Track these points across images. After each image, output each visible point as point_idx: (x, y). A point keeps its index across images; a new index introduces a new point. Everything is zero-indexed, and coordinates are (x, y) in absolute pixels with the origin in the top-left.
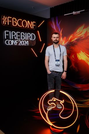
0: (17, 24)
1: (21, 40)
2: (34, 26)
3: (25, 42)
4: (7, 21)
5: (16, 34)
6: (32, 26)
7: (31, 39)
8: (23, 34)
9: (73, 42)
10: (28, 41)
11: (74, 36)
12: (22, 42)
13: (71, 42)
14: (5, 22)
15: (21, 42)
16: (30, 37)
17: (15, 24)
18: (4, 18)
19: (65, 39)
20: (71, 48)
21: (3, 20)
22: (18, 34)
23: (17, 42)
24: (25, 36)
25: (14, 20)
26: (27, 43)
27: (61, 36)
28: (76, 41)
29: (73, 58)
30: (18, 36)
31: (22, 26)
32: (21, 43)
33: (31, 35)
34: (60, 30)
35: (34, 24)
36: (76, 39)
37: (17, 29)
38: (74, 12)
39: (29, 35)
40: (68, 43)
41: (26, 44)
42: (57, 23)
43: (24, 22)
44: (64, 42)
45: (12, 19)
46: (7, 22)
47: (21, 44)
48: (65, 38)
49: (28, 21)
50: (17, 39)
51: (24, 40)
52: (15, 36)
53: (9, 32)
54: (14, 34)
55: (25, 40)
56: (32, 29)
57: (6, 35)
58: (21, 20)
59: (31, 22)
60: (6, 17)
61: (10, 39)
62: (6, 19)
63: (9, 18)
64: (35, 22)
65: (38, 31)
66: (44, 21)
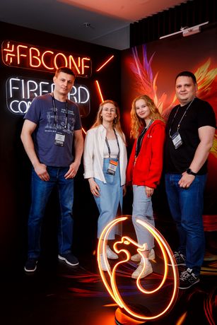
0: (41, 62)
2: (85, 68)
5: (39, 87)
6: (80, 69)
7: (78, 101)
14: (9, 57)
16: (75, 95)
17: (35, 62)
19: (165, 99)
21: (6, 52)
22: (44, 87)
25: (34, 53)
27: (155, 91)
30: (43, 93)
31: (55, 69)
33: (77, 90)
34: (151, 78)
35: (86, 63)
38: (182, 29)
42: (145, 59)
43: (60, 59)
44: (162, 106)
45: (28, 50)
46: (16, 57)
48: (164, 96)
49: (71, 57)
52: (35, 92)
53: (21, 82)
54: (32, 86)
56: (81, 75)
57: (13, 89)
58: (52, 53)
59: (79, 58)
60: (13, 46)
61: (23, 97)
62: (12, 51)
63: (20, 47)
64: (89, 59)
65: (97, 81)
66: (113, 56)
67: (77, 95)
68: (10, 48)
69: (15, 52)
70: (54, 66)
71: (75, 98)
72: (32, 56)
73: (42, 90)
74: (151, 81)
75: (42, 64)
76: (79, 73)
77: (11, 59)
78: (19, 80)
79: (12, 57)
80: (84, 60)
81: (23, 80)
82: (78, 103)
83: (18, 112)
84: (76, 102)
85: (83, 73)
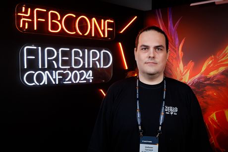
0: (62, 26)
1: (72, 70)
2: (108, 31)
3: (82, 75)
4: (33, 19)
5: (58, 54)
6: (103, 32)
7: (100, 65)
8: (77, 54)
9: (214, 76)
10: (90, 72)
11: (215, 61)
12: (76, 74)
13: (208, 76)
14: (24, 22)
15: (71, 75)
16: (97, 60)
17: (55, 26)
18: (24, 13)
19: (192, 66)
20: (208, 93)
21: (21, 17)
22: (64, 54)
23: (60, 74)
24: (83, 58)
25: (54, 17)
26: (89, 76)
27: (181, 58)
28: (222, 77)
29: (212, 120)
30: (62, 60)
31: (77, 33)
32: (72, 78)
33: (100, 54)
34: (177, 42)
35: (109, 25)
36: (222, 69)
37: (60, 40)
39: (95, 55)
40: (199, 79)
41: (85, 79)
42: (170, 23)
43: (83, 20)
44: (188, 74)
45: (47, 13)
46: (33, 22)
47: (70, 80)
48: (191, 64)
49: (94, 19)
50: (59, 69)
51: (79, 70)
52: (54, 60)
53: (38, 49)
54: (50, 53)
55: (83, 68)
56: (104, 38)
57: (27, 59)
58: (74, 16)
59: (103, 20)
60: (29, 9)
61: (40, 67)
62: (28, 15)
63: (37, 11)
64: (112, 21)
65: (120, 44)
66: (136, 17)
67: (99, 60)
68: (26, 12)
69: (32, 17)
70: (75, 30)
71: (97, 62)
72: (51, 20)
73: (62, 57)
74: (177, 46)
75: (62, 28)
76: (102, 36)
77: (27, 24)
78: (35, 48)
79: (28, 22)
80: (108, 22)
81: (40, 48)
82: (100, 68)
83: (34, 84)
84: (99, 67)
85: (106, 36)
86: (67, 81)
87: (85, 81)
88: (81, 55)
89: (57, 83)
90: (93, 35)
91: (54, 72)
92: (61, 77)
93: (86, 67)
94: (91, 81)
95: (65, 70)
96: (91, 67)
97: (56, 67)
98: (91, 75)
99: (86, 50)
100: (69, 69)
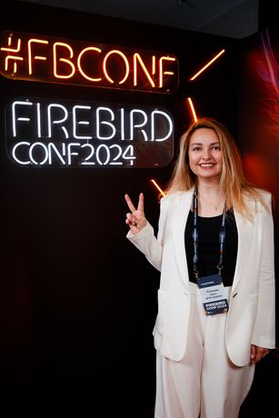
0: (76, 68)
1: (95, 142)
2: (165, 76)
3: (114, 152)
4: (26, 57)
5: (70, 115)
6: (156, 78)
7: (150, 137)
8: (105, 116)
10: (131, 147)
12: (103, 149)
14: (11, 62)
15: (94, 152)
16: (143, 128)
17: (64, 69)
18: (11, 47)
22: (81, 115)
23: (73, 149)
24: (117, 123)
25: (63, 52)
26: (129, 154)
30: (79, 127)
31: (105, 80)
32: (96, 156)
33: (150, 117)
35: (167, 66)
37: (72, 92)
39: (138, 119)
41: (121, 159)
43: (115, 58)
45: (50, 46)
46: (28, 62)
47: (93, 159)
49: (137, 56)
50: (72, 139)
51: (109, 143)
52: (63, 124)
53: (34, 107)
54: (57, 114)
55: (117, 140)
56: (157, 89)
57: (17, 122)
58: (100, 51)
59: (154, 58)
60: (19, 41)
61: (40, 136)
62: (18, 50)
63: (32, 43)
64: (174, 59)
65: (190, 99)
66: (223, 51)
67: (147, 128)
68: (14, 46)
69: (23, 53)
70: (103, 76)
71: (143, 131)
72: (58, 57)
73: (78, 120)
75: (77, 72)
76: (153, 86)
77: (15, 64)
78: (31, 104)
79: (17, 61)
80: (163, 60)
81: (38, 105)
82: (149, 142)
83: (28, 162)
84: (146, 139)
85: (161, 86)
86: (87, 161)
87: (121, 164)
88: (113, 119)
89: (70, 163)
90: (135, 84)
91: (64, 144)
92: (76, 154)
93: (123, 139)
94: (132, 164)
95: (83, 142)
96: (132, 139)
97: (67, 137)
98: (132, 154)
99: (122, 110)
100: (90, 142)
